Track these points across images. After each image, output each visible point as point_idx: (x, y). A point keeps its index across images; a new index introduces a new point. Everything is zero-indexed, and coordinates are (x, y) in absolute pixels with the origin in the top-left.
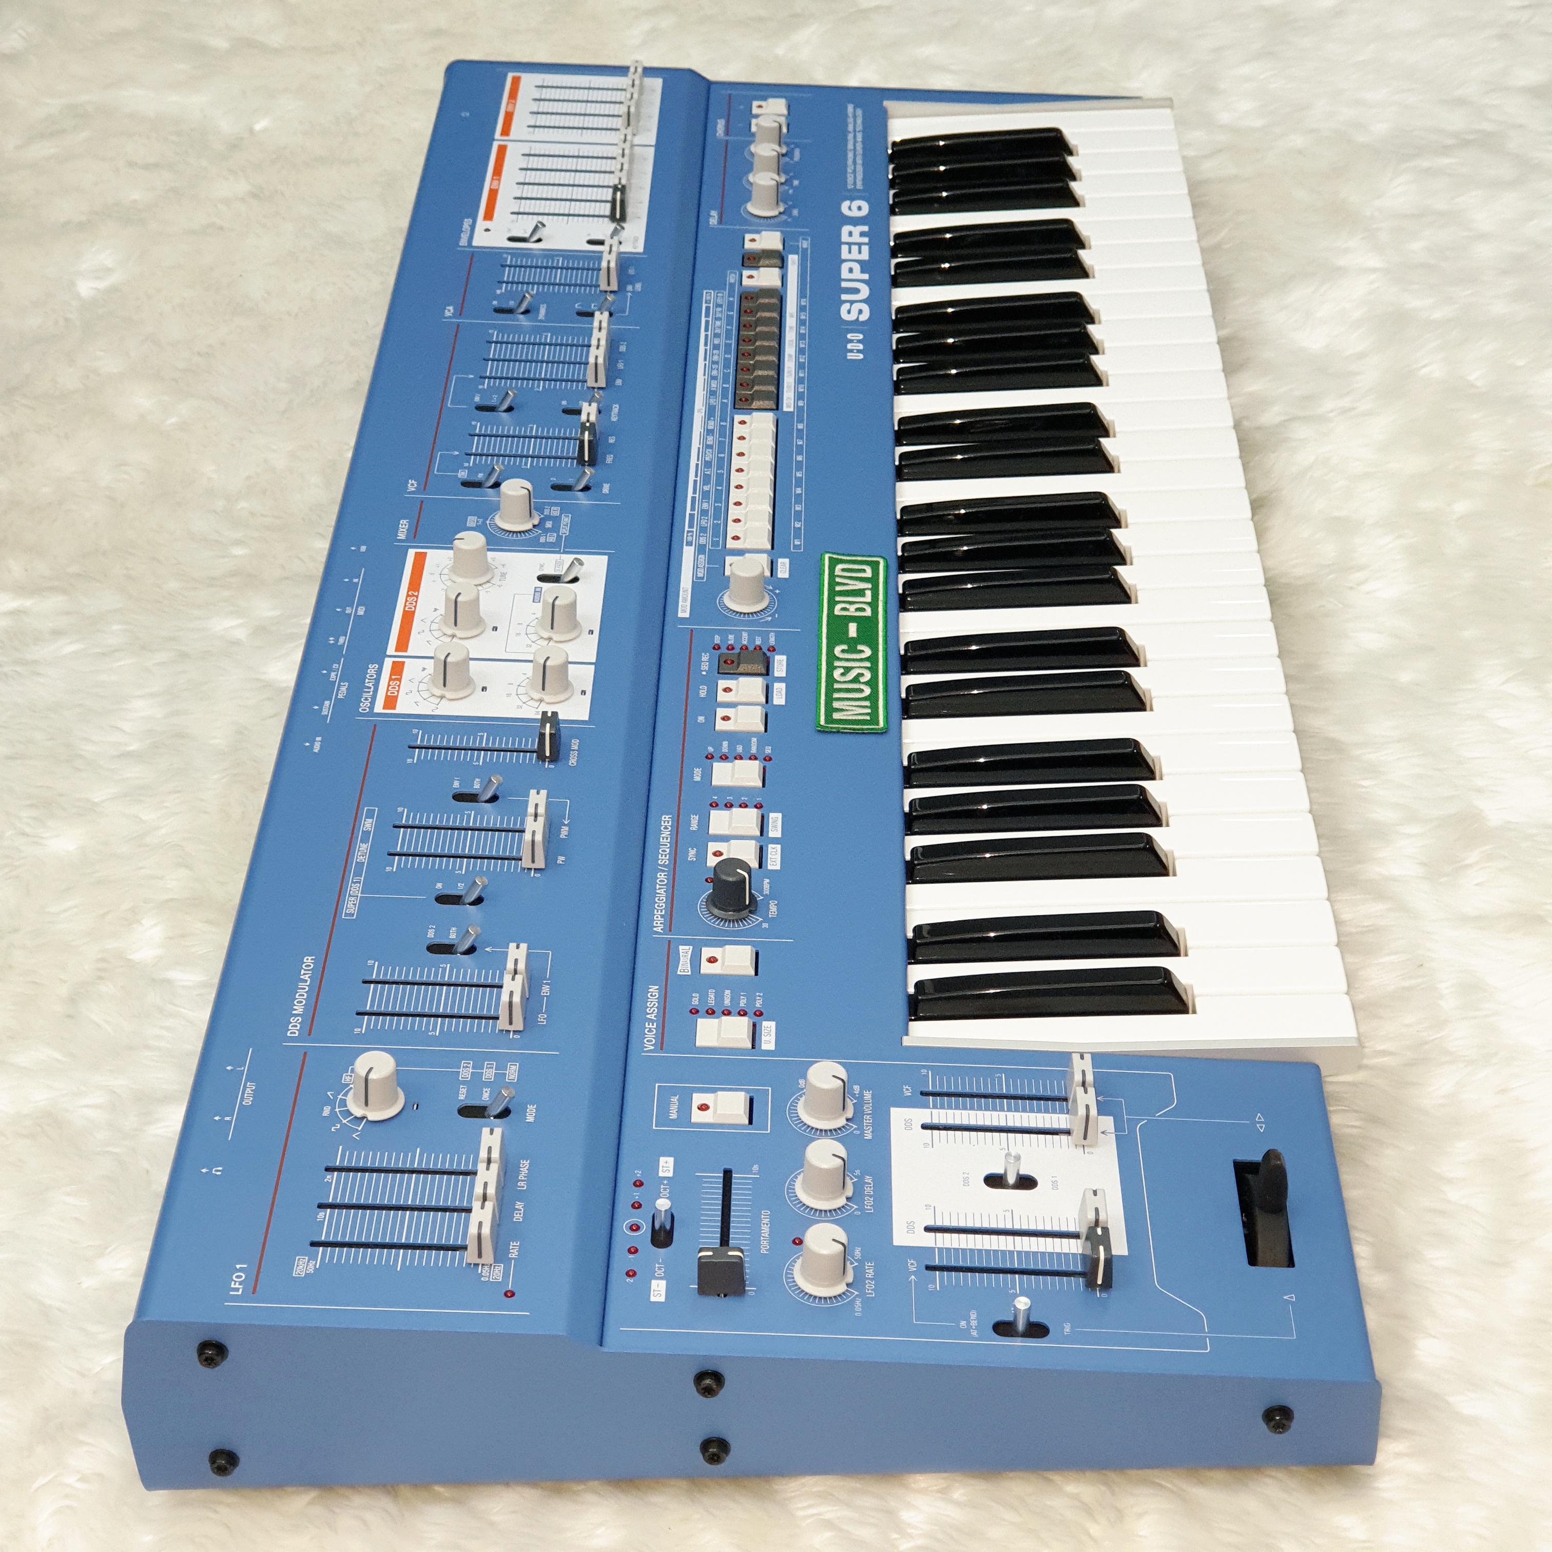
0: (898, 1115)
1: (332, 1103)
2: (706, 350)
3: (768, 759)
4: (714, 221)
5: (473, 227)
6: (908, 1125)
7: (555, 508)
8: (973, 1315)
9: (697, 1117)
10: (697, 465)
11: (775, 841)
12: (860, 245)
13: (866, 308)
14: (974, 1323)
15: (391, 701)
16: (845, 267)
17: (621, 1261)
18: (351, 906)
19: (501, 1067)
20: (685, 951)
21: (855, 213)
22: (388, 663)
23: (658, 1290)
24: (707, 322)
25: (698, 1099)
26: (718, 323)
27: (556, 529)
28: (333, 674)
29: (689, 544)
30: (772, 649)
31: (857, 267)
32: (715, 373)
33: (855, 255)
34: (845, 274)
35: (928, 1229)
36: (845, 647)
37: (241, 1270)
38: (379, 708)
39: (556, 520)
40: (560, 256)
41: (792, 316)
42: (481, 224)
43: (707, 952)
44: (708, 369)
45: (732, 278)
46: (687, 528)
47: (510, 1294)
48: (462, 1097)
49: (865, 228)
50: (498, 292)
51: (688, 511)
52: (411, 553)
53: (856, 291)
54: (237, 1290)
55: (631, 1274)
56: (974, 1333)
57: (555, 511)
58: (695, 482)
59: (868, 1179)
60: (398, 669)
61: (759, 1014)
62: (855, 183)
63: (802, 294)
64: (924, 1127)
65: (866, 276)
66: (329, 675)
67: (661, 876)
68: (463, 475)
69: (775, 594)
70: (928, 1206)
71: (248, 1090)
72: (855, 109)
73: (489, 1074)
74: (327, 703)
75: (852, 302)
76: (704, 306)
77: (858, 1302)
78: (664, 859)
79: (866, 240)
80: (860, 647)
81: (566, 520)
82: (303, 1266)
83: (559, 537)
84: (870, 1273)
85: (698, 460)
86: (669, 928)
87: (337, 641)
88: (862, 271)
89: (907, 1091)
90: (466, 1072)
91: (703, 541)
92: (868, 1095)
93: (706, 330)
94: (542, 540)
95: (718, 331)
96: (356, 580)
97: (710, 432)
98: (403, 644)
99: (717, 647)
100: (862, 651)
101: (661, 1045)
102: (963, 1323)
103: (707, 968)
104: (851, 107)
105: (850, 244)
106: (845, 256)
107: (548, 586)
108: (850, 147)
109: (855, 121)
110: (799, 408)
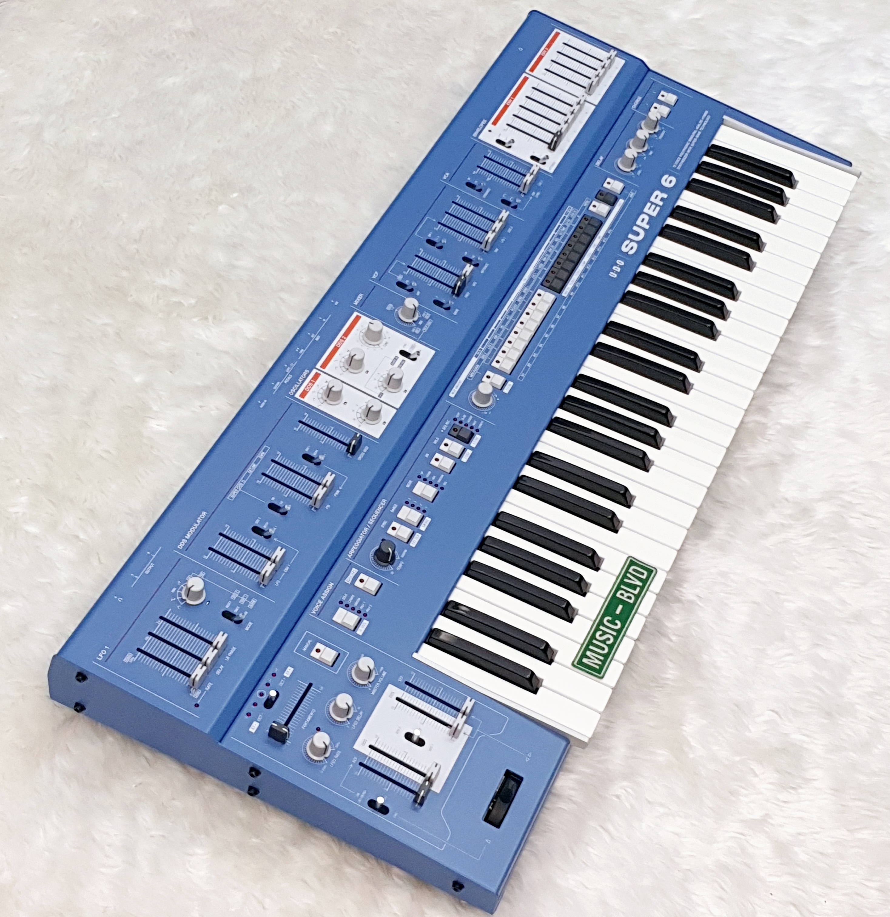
0: (391, 688)
1: (178, 587)
2: (549, 243)
3: (442, 488)
4: (598, 163)
5: (485, 125)
6: (392, 693)
7: (428, 314)
8: (364, 793)
9: (314, 654)
10: (506, 311)
11: (420, 532)
12: (657, 205)
13: (635, 245)
14: (362, 796)
15: (303, 394)
16: (642, 216)
17: (249, 707)
18: (234, 494)
19: (250, 599)
20: (354, 571)
21: (666, 185)
22: (314, 371)
23: (255, 726)
24: (559, 226)
25: (319, 646)
26: (564, 229)
27: (422, 327)
28: (289, 368)
29: (476, 356)
30: (477, 430)
31: (647, 218)
32: (544, 259)
33: (650, 212)
34: (639, 222)
35: (371, 747)
37: (106, 650)
38: (297, 396)
39: (426, 321)
40: (513, 160)
41: (599, 238)
42: (490, 126)
43: (362, 576)
44: (543, 256)
45: (586, 203)
46: (480, 347)
47: (197, 705)
48: (227, 606)
49: (665, 196)
50: (474, 173)
51: (487, 337)
52: (355, 314)
53: (638, 234)
54: (100, 657)
55: (249, 714)
56: (360, 801)
57: (427, 316)
58: (499, 321)
59: (361, 713)
60: (317, 376)
61: (365, 615)
62: (677, 166)
63: (611, 227)
64: (398, 699)
65: (647, 227)
66: (287, 368)
67: (366, 530)
68: (400, 278)
69: (496, 400)
70: (377, 736)
71: (150, 567)
72: (707, 115)
73: (243, 600)
74: (278, 383)
75: (632, 240)
76: (564, 215)
77: (325, 767)
78: (371, 522)
79: (661, 203)
81: (429, 323)
82: (129, 658)
83: (421, 332)
84: (337, 756)
85: (508, 309)
86: (354, 558)
87: (299, 350)
88: (648, 223)
89: (401, 679)
90: (234, 596)
91: (483, 357)
92: (384, 674)
93: (556, 231)
94: (413, 330)
95: (560, 234)
96: (324, 320)
97: (522, 294)
98: (325, 364)
99: (455, 419)
101: (318, 614)
102: (358, 794)
103: (358, 584)
104: (706, 112)
105: (652, 203)
106: (646, 210)
107: (402, 358)
108: (690, 140)
109: (703, 123)
110: (570, 296)
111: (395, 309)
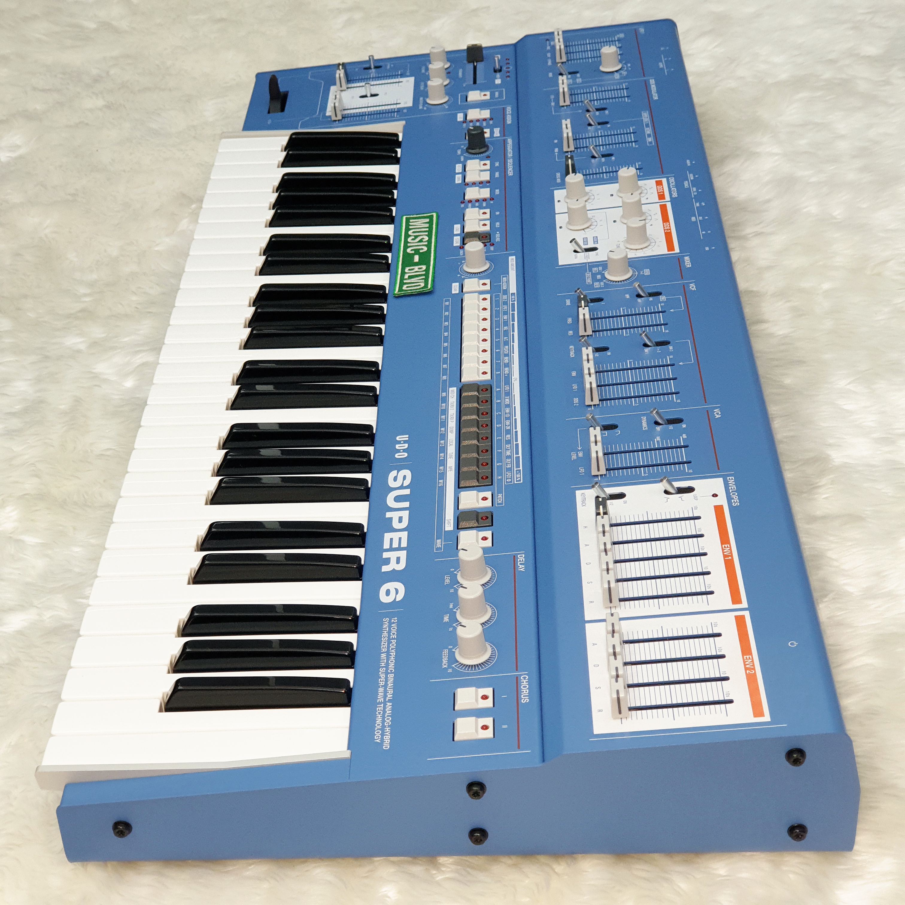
1: (629, 67)
2: (516, 428)
3: (463, 202)
4: (521, 558)
5: (729, 499)
6: (406, 104)
7: (597, 286)
9: (487, 94)
10: (513, 342)
11: (459, 174)
12: (391, 549)
13: (392, 484)
14: (388, 66)
15: (659, 183)
16: (405, 523)
17: (511, 61)
18: (645, 114)
21: (391, 586)
22: (668, 198)
24: (517, 453)
25: (487, 98)
26: (508, 453)
27: (594, 276)
28: (695, 191)
29: (513, 294)
30: (461, 247)
31: (396, 524)
32: (507, 411)
33: (395, 536)
34: (405, 514)
35: (401, 82)
36: (421, 251)
38: (663, 179)
39: (594, 279)
41: (450, 468)
42: (722, 500)
44: (512, 413)
45: (500, 498)
46: (516, 303)
47: (547, 40)
48: (578, 75)
49: (385, 569)
50: (684, 436)
51: (516, 313)
52: (677, 250)
53: (398, 499)
54: (642, 29)
55: (508, 59)
57: (597, 285)
58: (513, 331)
60: (661, 196)
61: (464, 123)
62: (390, 623)
63: (442, 490)
64: (399, 104)
65: (388, 515)
66: (698, 190)
67: (510, 155)
68: (662, 298)
69: (460, 274)
70: (401, 86)
71: (662, 66)
72: (382, 740)
74: (692, 179)
75: (402, 487)
76: (521, 468)
78: (510, 162)
79: (385, 555)
80: (413, 252)
81: (589, 281)
82: (621, 36)
83: (591, 270)
84: (423, 71)
85: (513, 345)
87: (700, 205)
88: (391, 519)
89: (405, 111)
90: (579, 80)
91: (505, 297)
92: (421, 108)
93: (517, 445)
94: (600, 268)
95: (508, 446)
96: (703, 232)
97: (507, 365)
98: (663, 208)
99: (492, 244)
100: (412, 250)
102: (392, 66)
104: (386, 745)
105: (399, 549)
106: (404, 535)
107: (591, 245)
108: (391, 676)
109: (383, 721)
110: (445, 390)
111: (639, 273)
